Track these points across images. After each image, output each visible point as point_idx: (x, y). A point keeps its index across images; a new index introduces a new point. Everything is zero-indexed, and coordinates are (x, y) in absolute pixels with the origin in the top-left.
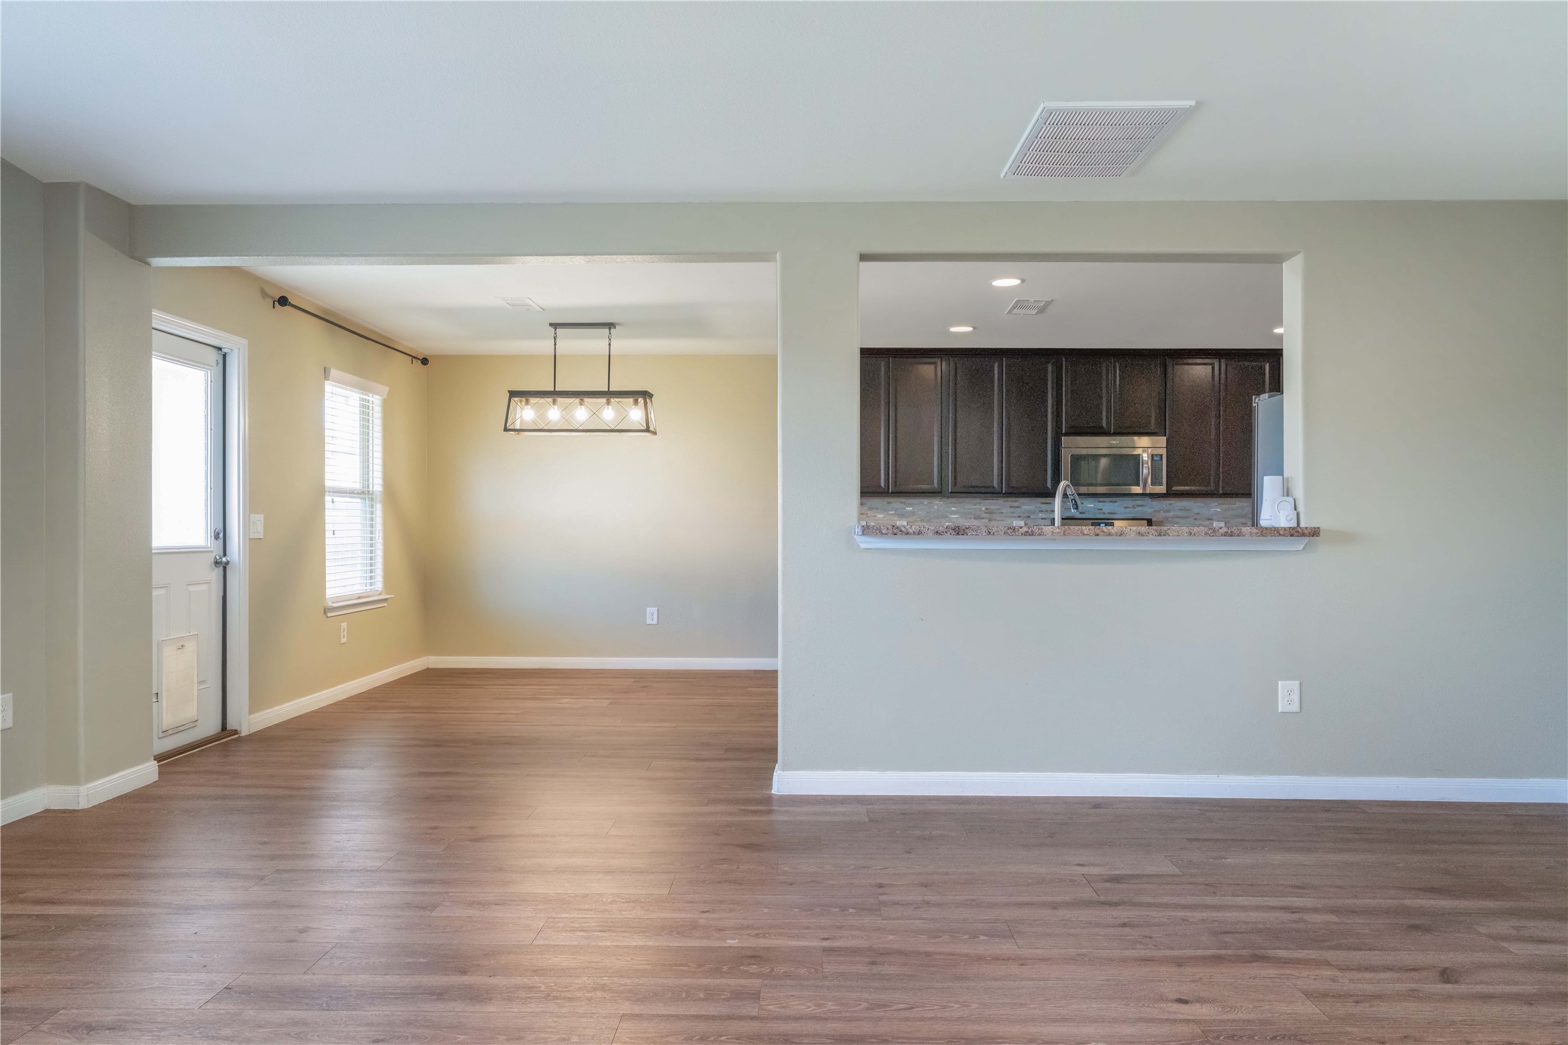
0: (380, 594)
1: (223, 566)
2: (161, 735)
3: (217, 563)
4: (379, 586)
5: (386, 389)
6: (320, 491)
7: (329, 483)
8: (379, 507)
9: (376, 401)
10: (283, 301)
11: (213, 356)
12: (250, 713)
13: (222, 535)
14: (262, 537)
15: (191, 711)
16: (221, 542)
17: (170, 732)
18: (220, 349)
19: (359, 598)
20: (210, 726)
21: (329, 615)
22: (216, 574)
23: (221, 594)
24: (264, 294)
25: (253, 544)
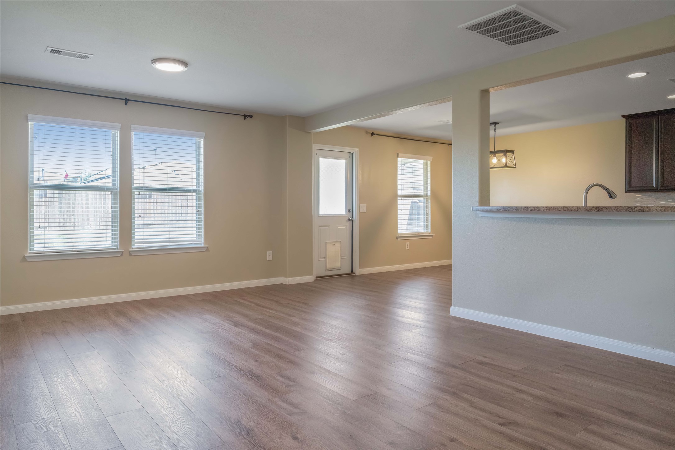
0: (430, 233)
1: (351, 220)
2: (326, 270)
3: (349, 220)
4: (430, 230)
5: (431, 158)
6: (396, 196)
7: (399, 192)
8: (429, 201)
9: (429, 162)
10: (373, 134)
11: (347, 155)
12: (360, 268)
13: (350, 211)
14: (366, 212)
15: (338, 265)
16: (351, 213)
17: (330, 270)
18: (350, 152)
19: (418, 234)
20: (348, 270)
21: (399, 239)
22: (349, 224)
23: (351, 230)
24: (367, 132)
25: (361, 214)
